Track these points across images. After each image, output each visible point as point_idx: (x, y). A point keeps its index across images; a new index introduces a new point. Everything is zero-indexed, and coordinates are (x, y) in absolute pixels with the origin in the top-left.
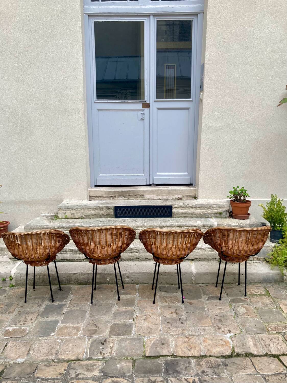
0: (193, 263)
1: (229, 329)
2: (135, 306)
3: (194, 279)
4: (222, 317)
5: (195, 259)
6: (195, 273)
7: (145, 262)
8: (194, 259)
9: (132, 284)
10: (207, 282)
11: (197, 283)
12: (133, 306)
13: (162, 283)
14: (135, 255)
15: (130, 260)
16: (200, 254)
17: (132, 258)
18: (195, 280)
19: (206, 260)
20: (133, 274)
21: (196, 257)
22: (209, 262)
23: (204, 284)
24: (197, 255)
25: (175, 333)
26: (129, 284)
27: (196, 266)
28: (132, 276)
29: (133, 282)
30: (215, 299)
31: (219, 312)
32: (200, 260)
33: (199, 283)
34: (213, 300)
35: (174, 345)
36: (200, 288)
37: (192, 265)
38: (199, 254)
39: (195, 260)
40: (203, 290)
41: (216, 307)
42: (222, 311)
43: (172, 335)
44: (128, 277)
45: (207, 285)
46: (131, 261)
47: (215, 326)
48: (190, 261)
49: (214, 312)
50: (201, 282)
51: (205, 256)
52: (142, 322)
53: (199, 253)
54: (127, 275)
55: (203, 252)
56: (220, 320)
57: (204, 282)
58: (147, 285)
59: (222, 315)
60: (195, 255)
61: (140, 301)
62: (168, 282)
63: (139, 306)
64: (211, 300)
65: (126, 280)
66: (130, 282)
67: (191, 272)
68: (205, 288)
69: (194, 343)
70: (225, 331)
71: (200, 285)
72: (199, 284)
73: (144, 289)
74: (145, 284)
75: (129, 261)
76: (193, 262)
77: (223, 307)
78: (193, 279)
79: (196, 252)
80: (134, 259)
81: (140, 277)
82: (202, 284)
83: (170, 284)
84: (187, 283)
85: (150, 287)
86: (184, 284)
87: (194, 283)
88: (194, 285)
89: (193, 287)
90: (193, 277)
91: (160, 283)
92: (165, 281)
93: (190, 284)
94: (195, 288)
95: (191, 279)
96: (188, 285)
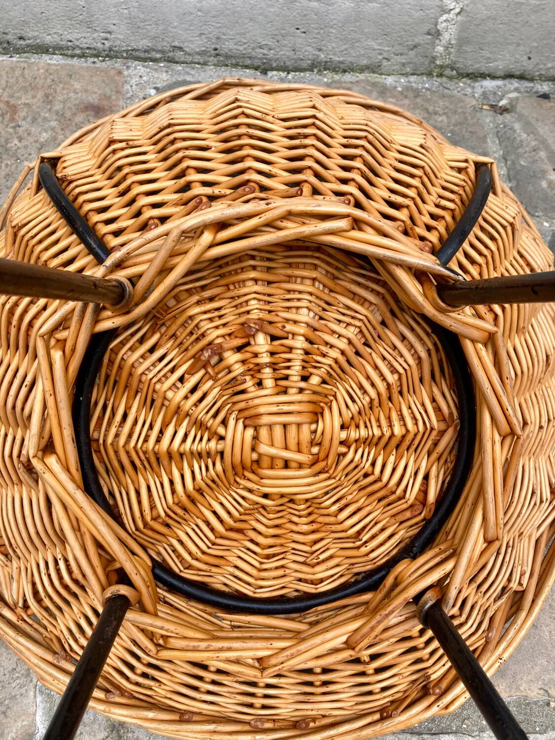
3: (449, 34)
11: (473, 66)
13: (179, 55)
18: (462, 41)
23: (521, 77)
33: (483, 67)
36: (488, 119)
45: (545, 87)
50: (500, 65)
57: (529, 66)
58: (56, 60)
62: (228, 46)
68: (528, 126)
71: (489, 84)
72: (483, 76)
74: (43, 49)
78: (446, 36)
82: (509, 76)
83: (247, 67)
84: (385, 63)
85: (77, 86)
86: (362, 70)
87: (441, 67)
88: (436, 81)
89: (431, 109)
90: (445, 17)
91: (162, 52)
92: (209, 39)
93: (406, 75)
94: (444, 118)
95: (427, 27)
96: (390, 80)
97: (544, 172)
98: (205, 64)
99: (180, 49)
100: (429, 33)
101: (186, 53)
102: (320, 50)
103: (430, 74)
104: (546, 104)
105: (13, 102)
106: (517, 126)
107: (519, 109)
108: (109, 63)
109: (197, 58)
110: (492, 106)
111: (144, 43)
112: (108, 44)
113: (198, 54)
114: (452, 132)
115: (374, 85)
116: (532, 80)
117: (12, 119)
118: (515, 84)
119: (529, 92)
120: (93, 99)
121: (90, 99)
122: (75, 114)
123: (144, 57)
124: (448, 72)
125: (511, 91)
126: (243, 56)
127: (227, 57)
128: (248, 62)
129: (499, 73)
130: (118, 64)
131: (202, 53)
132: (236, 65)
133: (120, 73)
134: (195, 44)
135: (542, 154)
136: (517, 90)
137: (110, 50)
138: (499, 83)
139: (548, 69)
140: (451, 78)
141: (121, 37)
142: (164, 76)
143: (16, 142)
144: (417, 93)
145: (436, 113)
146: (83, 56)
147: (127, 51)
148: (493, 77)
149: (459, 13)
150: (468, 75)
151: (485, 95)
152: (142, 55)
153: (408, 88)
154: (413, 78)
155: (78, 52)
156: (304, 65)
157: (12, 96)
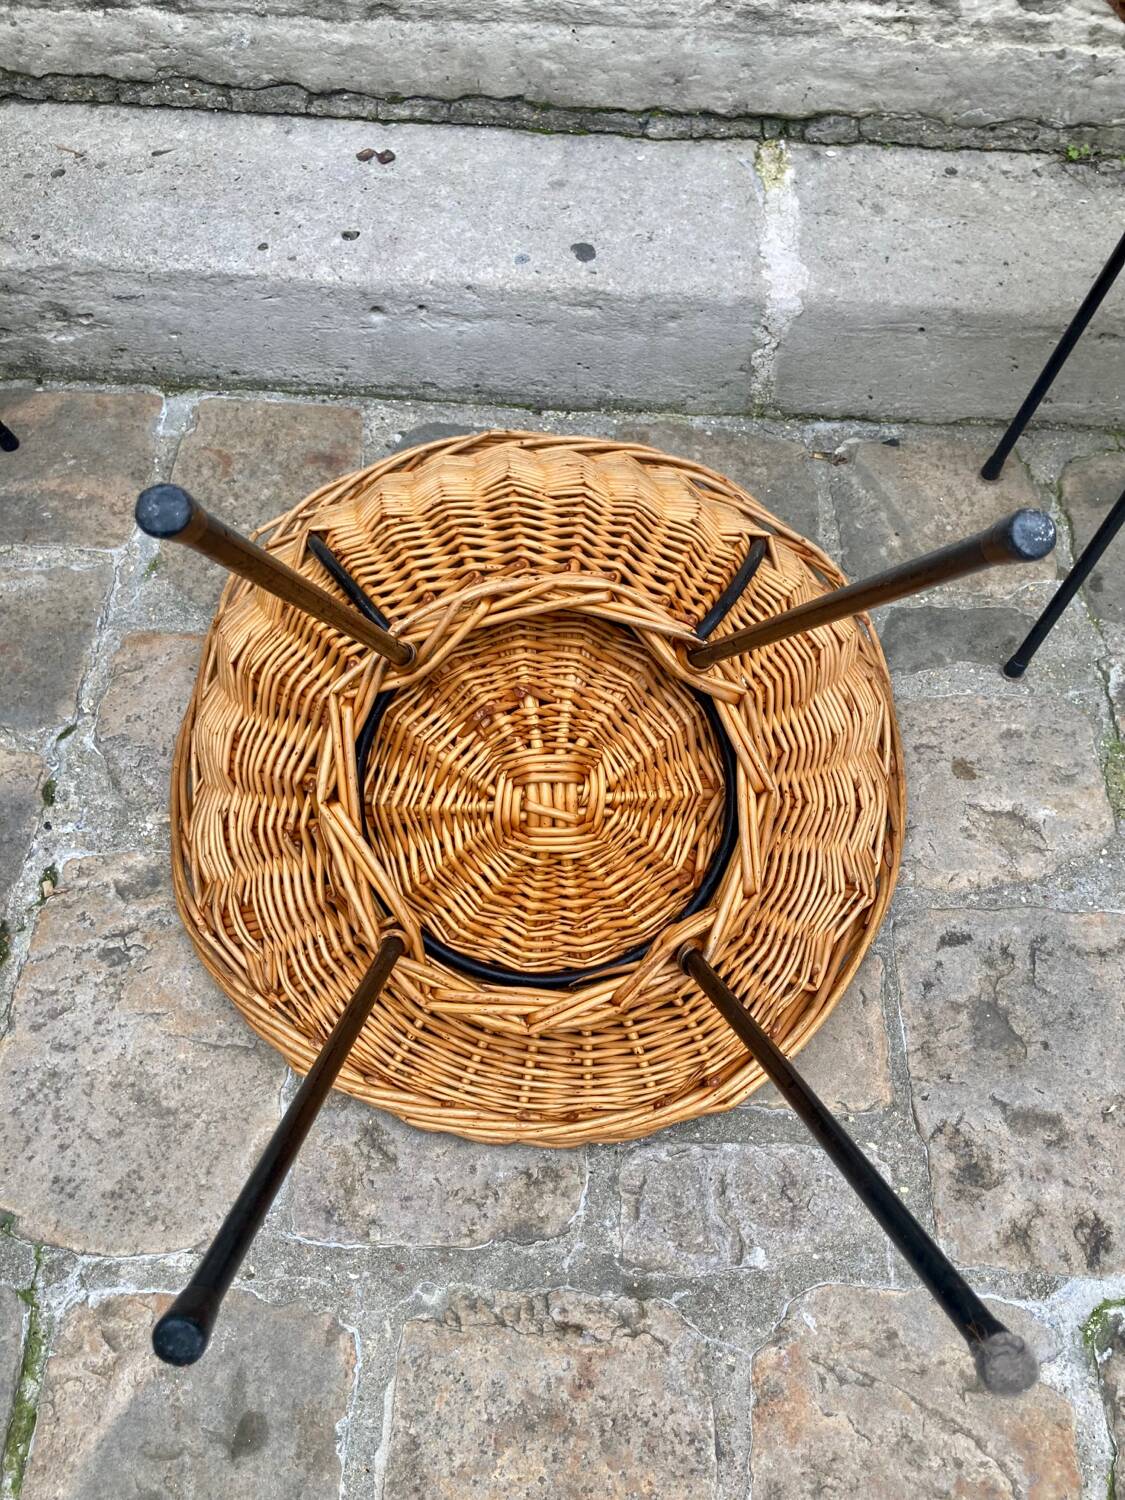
0: (790, 173)
1: (1091, 1204)
2: (69, 719)
3: (767, 370)
4: (1022, 966)
5: (818, 117)
6: (796, 305)
7: (268, 126)
8: (807, 121)
9: (122, 380)
10: (903, 405)
11: (801, 405)
12: (51, 719)
13: (430, 392)
14: (145, 31)
15: (101, 90)
16: (890, 56)
17: (125, 65)
18: (784, 378)
19: (930, 134)
20: (112, 285)
21: (830, 93)
22: (959, 162)
23: (864, 419)
24: (849, 76)
25: (430, 1238)
26: (90, 377)
27: (820, 210)
28: (101, 308)
29: (125, 364)
30: (958, 656)
31: (986, 880)
32: (866, 127)
33: (814, 407)
34: (938, 660)
35: (380, 1459)
36: (820, 471)
37: (774, 191)
38: (868, 63)
39: (812, 132)
40: (841, 496)
41: (960, 789)
42: (1029, 867)
43: (392, 1266)
44: (64, 314)
45: (894, 431)
46: (116, 100)
47: (929, 1119)
48: (760, 139)
49: (934, 872)
50: (836, 403)
51: (929, 92)
52: (83, 996)
53: (874, 45)
54: (45, 296)
55: (926, 35)
56: (992, 1006)
57: (871, 406)
58: (276, 398)
59: (1015, 933)
60: (823, 73)
61: (143, 651)
62: (492, 382)
63: (117, 725)
64: (915, 669)
65: (44, 343)
66: (102, 362)
67: (744, 303)
68: (869, 482)
69: (637, 1435)
70: (1041, 1235)
71: (822, 427)
72: (816, 417)
73: (227, 460)
74: (262, 385)
75: (94, 102)
76: (793, 152)
77: (1039, 793)
78: (763, 373)
79: (848, 31)
80: (146, 83)
81: (194, 323)
82: (848, 417)
83: (516, 405)
84: (690, 401)
85: (305, 431)
86: (661, 409)
87: (762, 406)
88: (756, 423)
89: (747, 459)
90: (759, 352)
91: (410, 388)
92: (468, 374)
93: (718, 415)
94: (764, 470)
95: (738, 363)
96: (697, 422)
97: (884, 537)
98: (464, 402)
99: (433, 385)
100: (741, 369)
101: (440, 390)
102: (608, 387)
103: (748, 414)
104: (895, 452)
105: (225, 451)
106: (854, 480)
107: (858, 458)
108: (342, 401)
109: (453, 395)
110: (825, 455)
111: (388, 379)
112: (342, 380)
113: (454, 390)
114: (772, 487)
115: (676, 428)
116: (877, 422)
117: (226, 473)
118: (856, 427)
119: (873, 437)
120: (324, 447)
121: (321, 447)
122: (301, 466)
123: (386, 394)
124: (770, 412)
125: (851, 436)
126: (512, 394)
127: (491, 394)
128: (518, 400)
129: (834, 415)
130: (354, 403)
131: (459, 390)
132: (502, 404)
133: (357, 414)
134: (451, 379)
135: (883, 515)
136: (857, 434)
137: (345, 386)
138: (836, 425)
139: (896, 409)
140: (775, 419)
141: (361, 371)
142: (412, 418)
143: (232, 500)
144: (731, 438)
145: (753, 464)
146: (310, 393)
147: (365, 388)
148: (829, 419)
149: (774, 350)
150: (796, 416)
151: (817, 441)
152: (384, 392)
153: (719, 432)
154: (726, 420)
155: (304, 388)
156: (589, 404)
157: (223, 444)
